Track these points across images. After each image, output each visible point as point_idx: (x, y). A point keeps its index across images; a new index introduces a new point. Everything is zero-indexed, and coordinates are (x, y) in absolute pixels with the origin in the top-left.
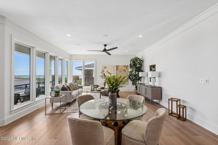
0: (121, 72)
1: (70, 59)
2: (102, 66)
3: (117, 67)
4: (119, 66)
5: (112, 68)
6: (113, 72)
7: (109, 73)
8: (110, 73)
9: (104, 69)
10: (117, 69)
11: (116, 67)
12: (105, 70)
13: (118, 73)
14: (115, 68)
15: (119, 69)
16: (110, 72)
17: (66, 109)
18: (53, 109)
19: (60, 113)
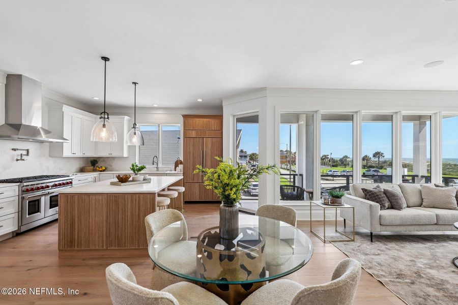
17: (353, 241)
18: (336, 231)
19: (325, 240)
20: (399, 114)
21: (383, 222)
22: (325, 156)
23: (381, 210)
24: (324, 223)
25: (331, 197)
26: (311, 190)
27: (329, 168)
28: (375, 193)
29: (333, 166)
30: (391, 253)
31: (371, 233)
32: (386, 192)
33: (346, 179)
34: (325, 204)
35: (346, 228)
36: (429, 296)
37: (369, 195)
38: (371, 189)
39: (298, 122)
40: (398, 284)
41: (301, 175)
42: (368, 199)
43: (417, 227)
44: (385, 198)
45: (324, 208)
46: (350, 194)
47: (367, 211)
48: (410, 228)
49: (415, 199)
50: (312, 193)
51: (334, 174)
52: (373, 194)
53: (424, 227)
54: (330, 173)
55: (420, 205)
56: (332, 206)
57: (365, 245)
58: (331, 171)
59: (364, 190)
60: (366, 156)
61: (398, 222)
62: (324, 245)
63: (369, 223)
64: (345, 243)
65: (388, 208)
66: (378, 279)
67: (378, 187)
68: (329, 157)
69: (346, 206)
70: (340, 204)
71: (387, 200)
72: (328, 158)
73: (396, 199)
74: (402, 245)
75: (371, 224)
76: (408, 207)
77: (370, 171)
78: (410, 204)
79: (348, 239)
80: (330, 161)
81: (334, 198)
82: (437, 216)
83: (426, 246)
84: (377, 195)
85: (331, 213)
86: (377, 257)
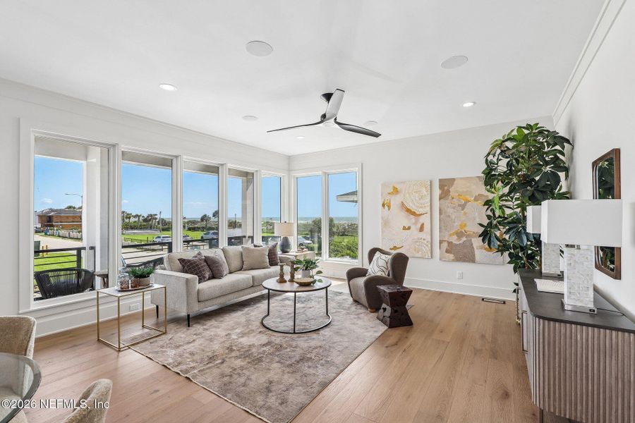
0: (463, 206)
1: (289, 170)
2: (384, 185)
3: (446, 185)
4: (456, 182)
5: (425, 192)
6: (428, 209)
7: (408, 211)
8: (414, 214)
9: (388, 197)
10: (444, 195)
11: (441, 187)
12: (395, 201)
13: (450, 211)
14: (437, 192)
15: (452, 194)
16: (413, 208)
17: (165, 333)
18: (143, 326)
19: (119, 348)
20: (225, 166)
21: (202, 298)
22: (151, 215)
23: (199, 283)
24: (119, 321)
25: (133, 278)
26: (105, 272)
27: (158, 233)
28: (195, 262)
29: (163, 230)
30: (207, 334)
31: (188, 315)
32: (207, 260)
33: (167, 247)
34: (122, 290)
35: (159, 318)
36: (235, 370)
37: (187, 266)
38: (190, 258)
39: (86, 158)
40: (208, 371)
41: (93, 248)
42: (186, 272)
43: (236, 293)
44: (206, 268)
45: (119, 297)
46: (165, 269)
47: (183, 288)
48: (230, 296)
49: (236, 263)
50: (107, 276)
51: (164, 241)
52: (191, 264)
53: (241, 293)
54: (158, 240)
55: (241, 269)
56: (135, 292)
57: (179, 334)
58: (159, 237)
59: (181, 261)
60: (205, 216)
61: (217, 294)
62: (118, 356)
63: (185, 303)
64: (151, 340)
65: (209, 279)
66: (186, 375)
67: (199, 254)
68: (158, 217)
69: (156, 286)
70: (148, 286)
71: (208, 269)
72: (156, 219)
73: (217, 267)
74: (222, 319)
75: (188, 304)
76: (230, 273)
77: (208, 234)
78: (233, 270)
79: (158, 333)
80: (158, 224)
81: (139, 277)
82: (253, 277)
83: (244, 312)
84: (197, 265)
85: (135, 302)
86: (192, 344)
